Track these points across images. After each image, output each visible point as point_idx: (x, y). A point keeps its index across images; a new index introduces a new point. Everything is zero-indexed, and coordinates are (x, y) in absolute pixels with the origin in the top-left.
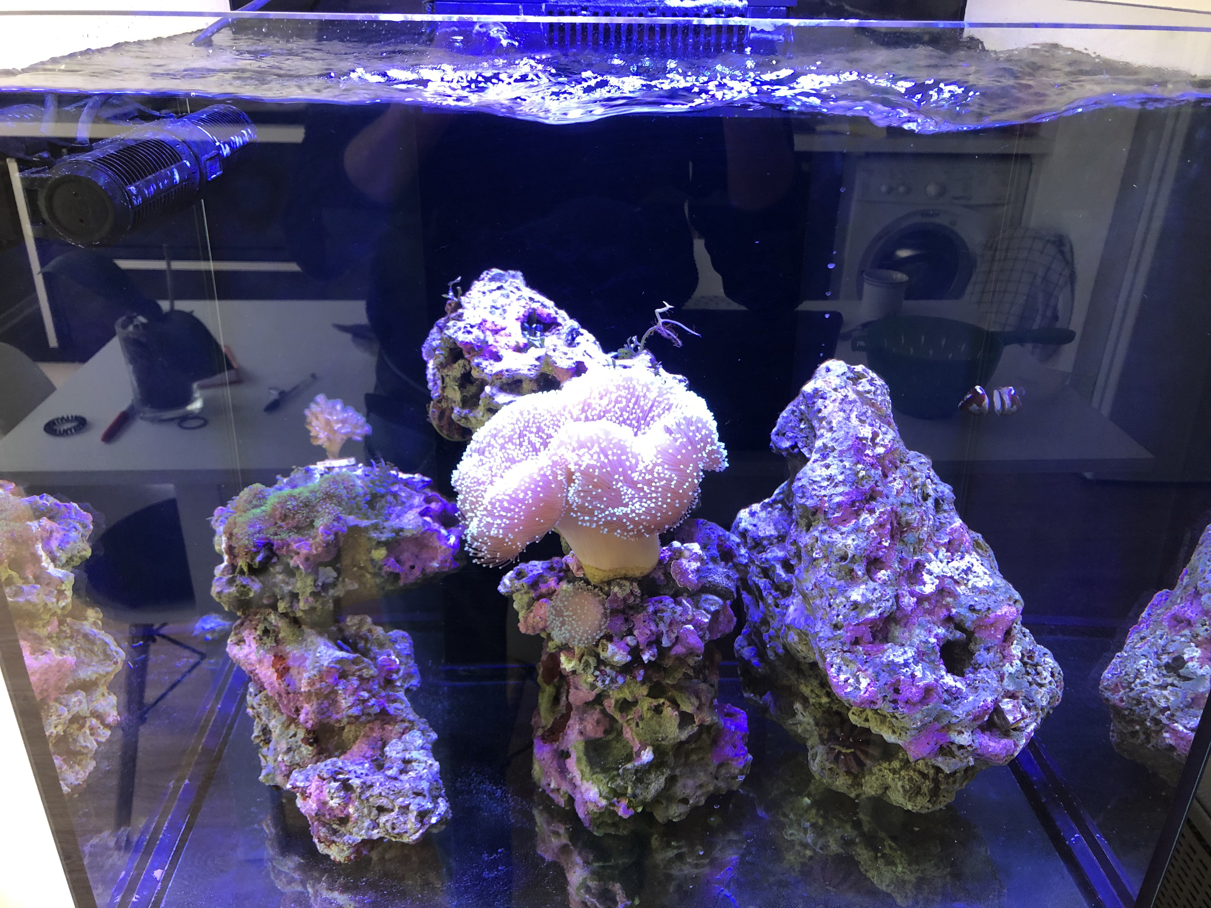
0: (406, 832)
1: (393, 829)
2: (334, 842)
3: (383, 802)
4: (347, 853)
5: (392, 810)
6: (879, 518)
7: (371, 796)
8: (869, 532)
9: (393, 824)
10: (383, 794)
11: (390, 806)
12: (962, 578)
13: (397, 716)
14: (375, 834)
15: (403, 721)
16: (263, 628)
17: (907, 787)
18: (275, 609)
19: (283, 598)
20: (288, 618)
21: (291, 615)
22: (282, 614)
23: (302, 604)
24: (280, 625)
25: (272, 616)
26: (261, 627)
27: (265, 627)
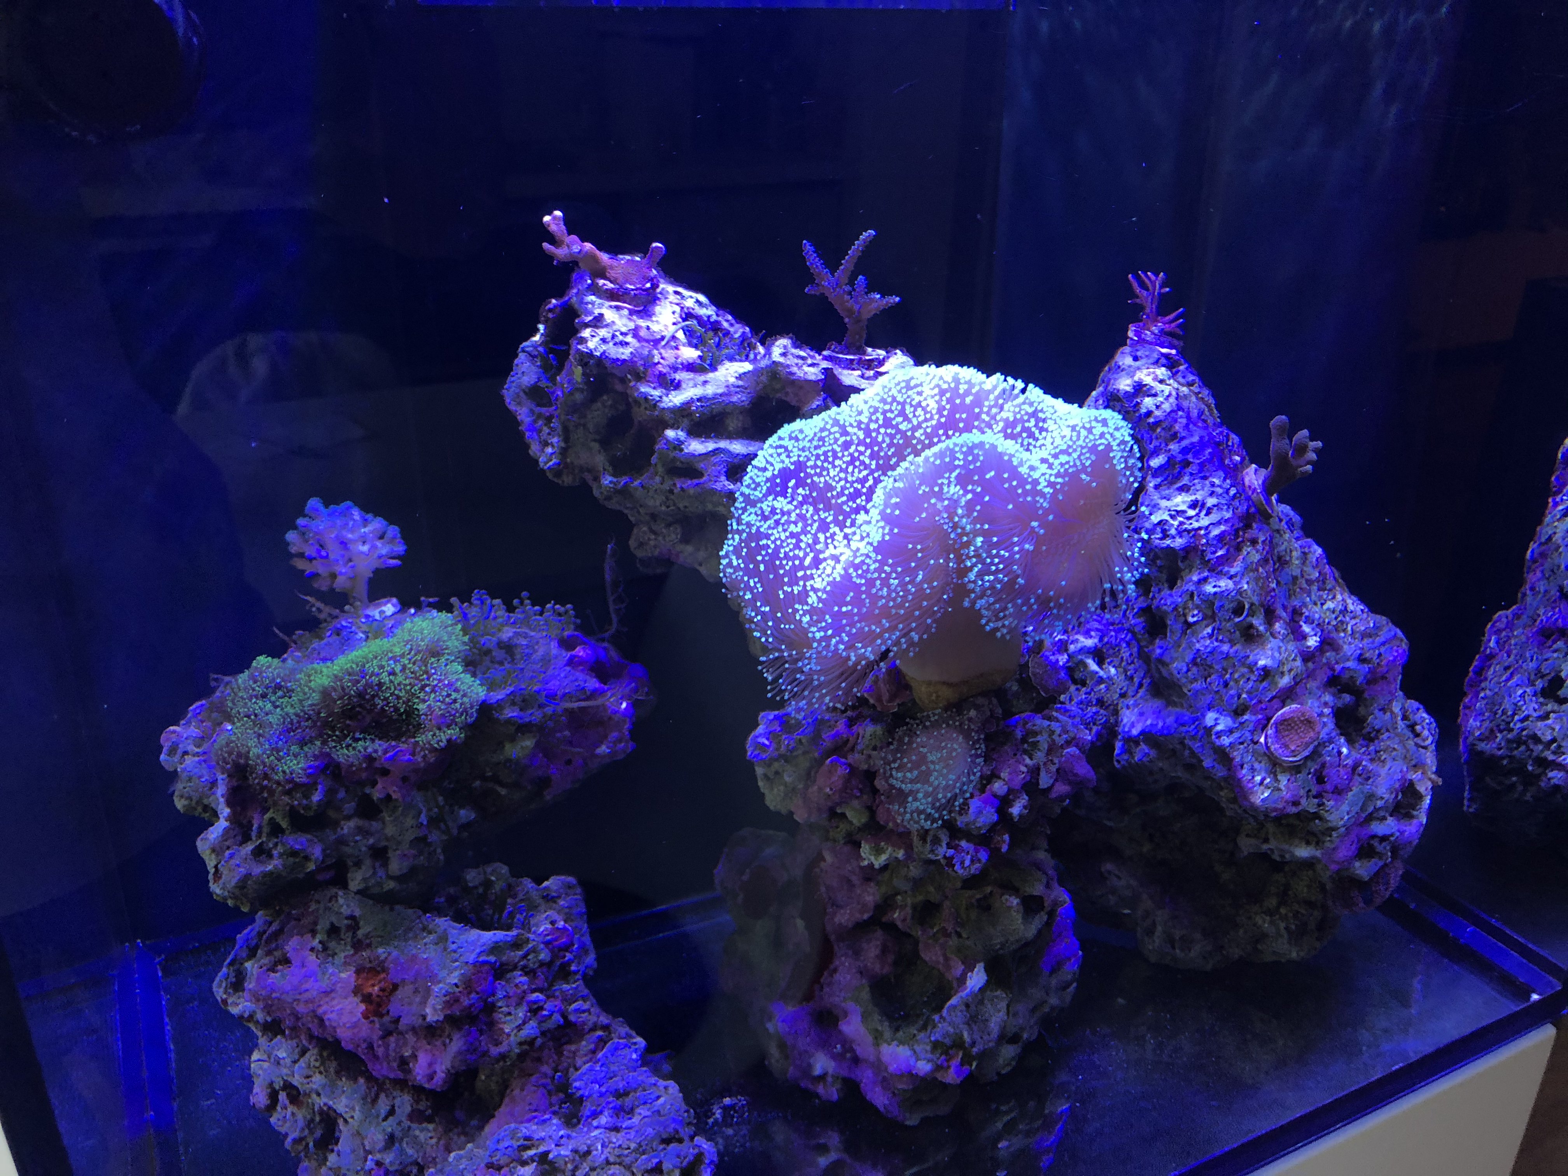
8: (1257, 570)
12: (1340, 622)
13: (584, 1023)
15: (593, 1029)
16: (328, 926)
17: (1293, 927)
18: (344, 886)
19: (358, 864)
20: (371, 897)
21: (376, 890)
22: (358, 892)
23: (395, 866)
24: (357, 913)
25: (341, 901)
26: (323, 925)
27: (332, 924)
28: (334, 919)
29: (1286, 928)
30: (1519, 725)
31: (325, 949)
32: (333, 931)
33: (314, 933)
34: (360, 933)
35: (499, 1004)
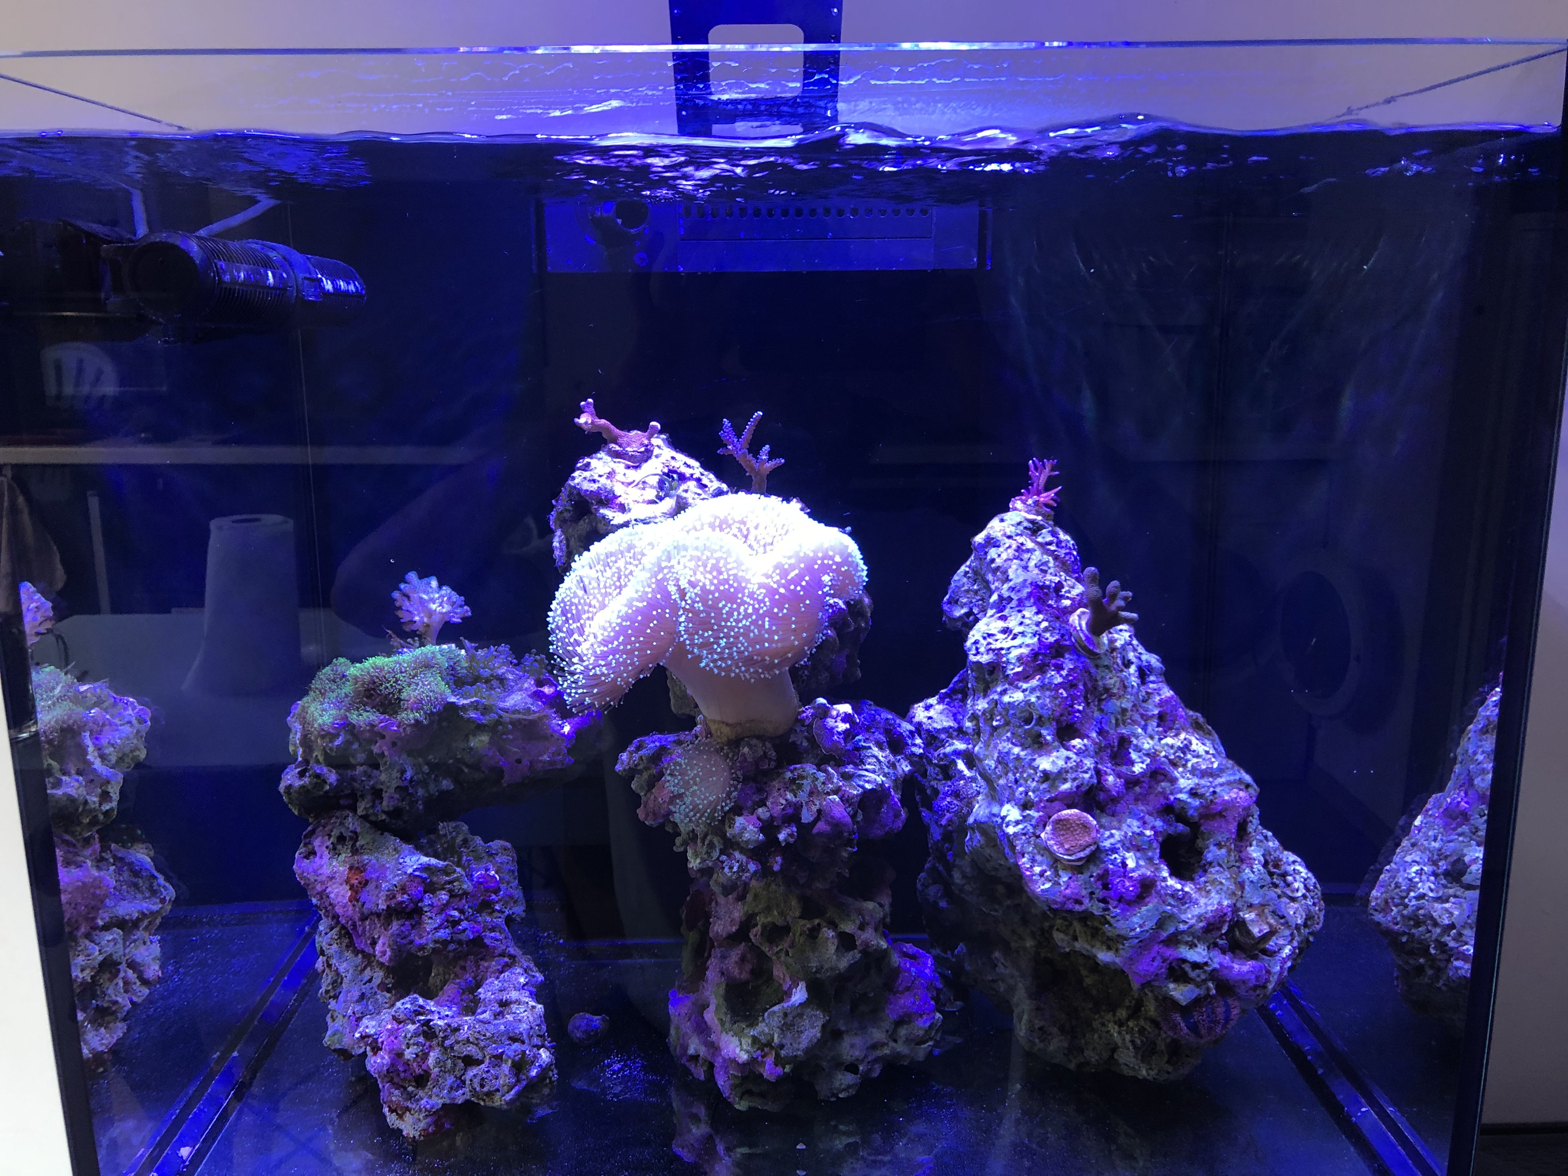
0: (498, 1090)
1: (482, 1086)
2: (408, 1109)
3: (471, 1050)
4: (422, 1125)
5: (482, 1062)
6: (1068, 676)
7: (457, 1042)
8: (1057, 691)
9: (483, 1079)
10: (472, 1040)
11: (480, 1057)
12: (1179, 757)
14: (460, 1097)
15: (502, 955)
16: (338, 834)
17: (1138, 1042)
18: (354, 809)
19: (363, 797)
20: (371, 822)
21: (373, 818)
22: (361, 817)
23: (386, 804)
24: (358, 830)
25: (350, 819)
26: (335, 833)
27: (341, 833)
28: (343, 830)
30: (1414, 902)
31: (335, 849)
32: (341, 839)
33: (330, 836)
34: (358, 844)
35: (425, 909)
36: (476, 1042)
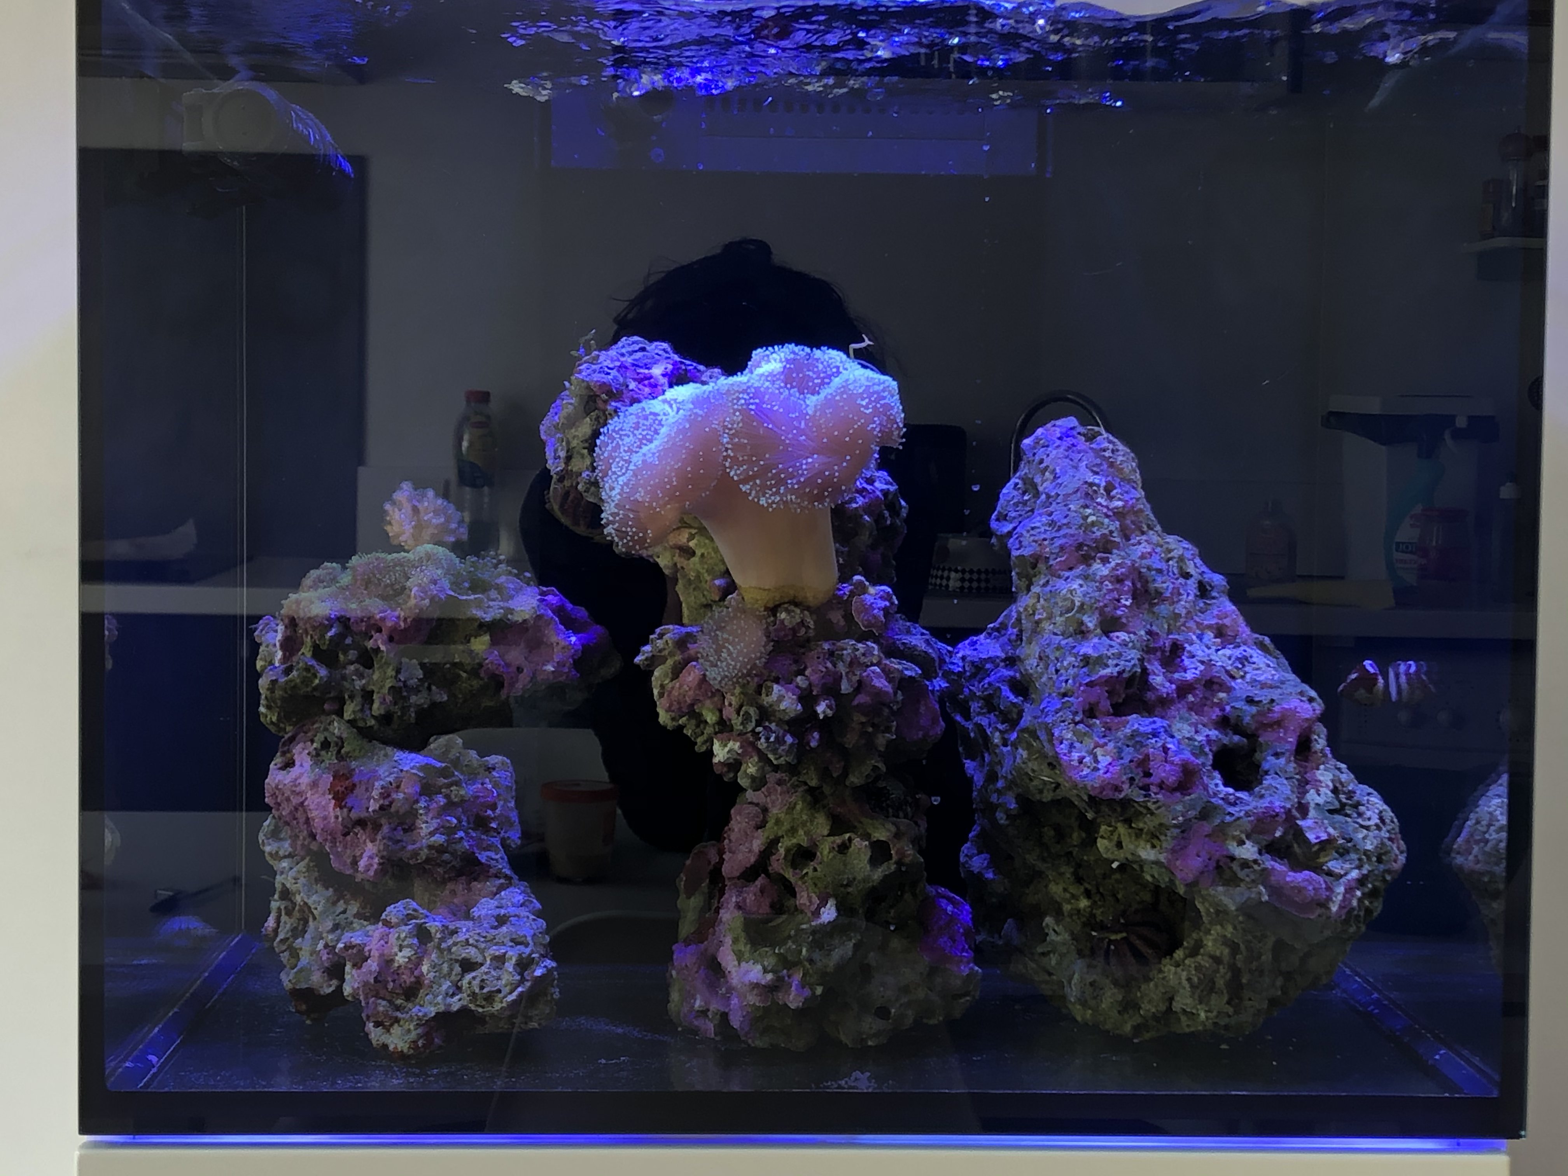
0: (499, 991)
1: (482, 988)
2: (397, 1020)
3: (472, 953)
4: (413, 1035)
5: (482, 965)
6: (1113, 569)
7: (455, 944)
8: (1102, 583)
9: (483, 981)
10: (471, 941)
11: (480, 959)
14: (455, 1004)
16: (323, 739)
18: (340, 713)
19: (352, 697)
20: (358, 728)
21: (361, 724)
22: (349, 721)
23: (377, 708)
24: (344, 736)
25: (336, 724)
26: (320, 738)
27: (326, 738)
28: (328, 735)
29: (1189, 980)
31: (318, 755)
32: (326, 745)
33: (312, 742)
34: (343, 751)
36: (475, 943)
